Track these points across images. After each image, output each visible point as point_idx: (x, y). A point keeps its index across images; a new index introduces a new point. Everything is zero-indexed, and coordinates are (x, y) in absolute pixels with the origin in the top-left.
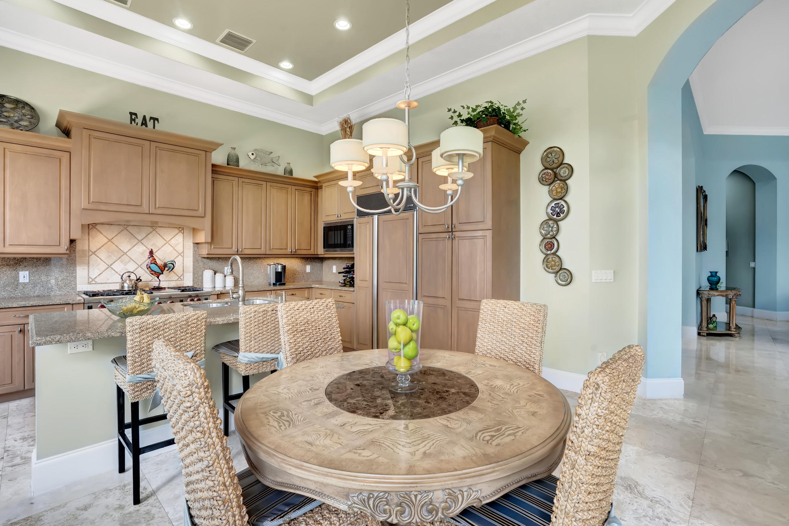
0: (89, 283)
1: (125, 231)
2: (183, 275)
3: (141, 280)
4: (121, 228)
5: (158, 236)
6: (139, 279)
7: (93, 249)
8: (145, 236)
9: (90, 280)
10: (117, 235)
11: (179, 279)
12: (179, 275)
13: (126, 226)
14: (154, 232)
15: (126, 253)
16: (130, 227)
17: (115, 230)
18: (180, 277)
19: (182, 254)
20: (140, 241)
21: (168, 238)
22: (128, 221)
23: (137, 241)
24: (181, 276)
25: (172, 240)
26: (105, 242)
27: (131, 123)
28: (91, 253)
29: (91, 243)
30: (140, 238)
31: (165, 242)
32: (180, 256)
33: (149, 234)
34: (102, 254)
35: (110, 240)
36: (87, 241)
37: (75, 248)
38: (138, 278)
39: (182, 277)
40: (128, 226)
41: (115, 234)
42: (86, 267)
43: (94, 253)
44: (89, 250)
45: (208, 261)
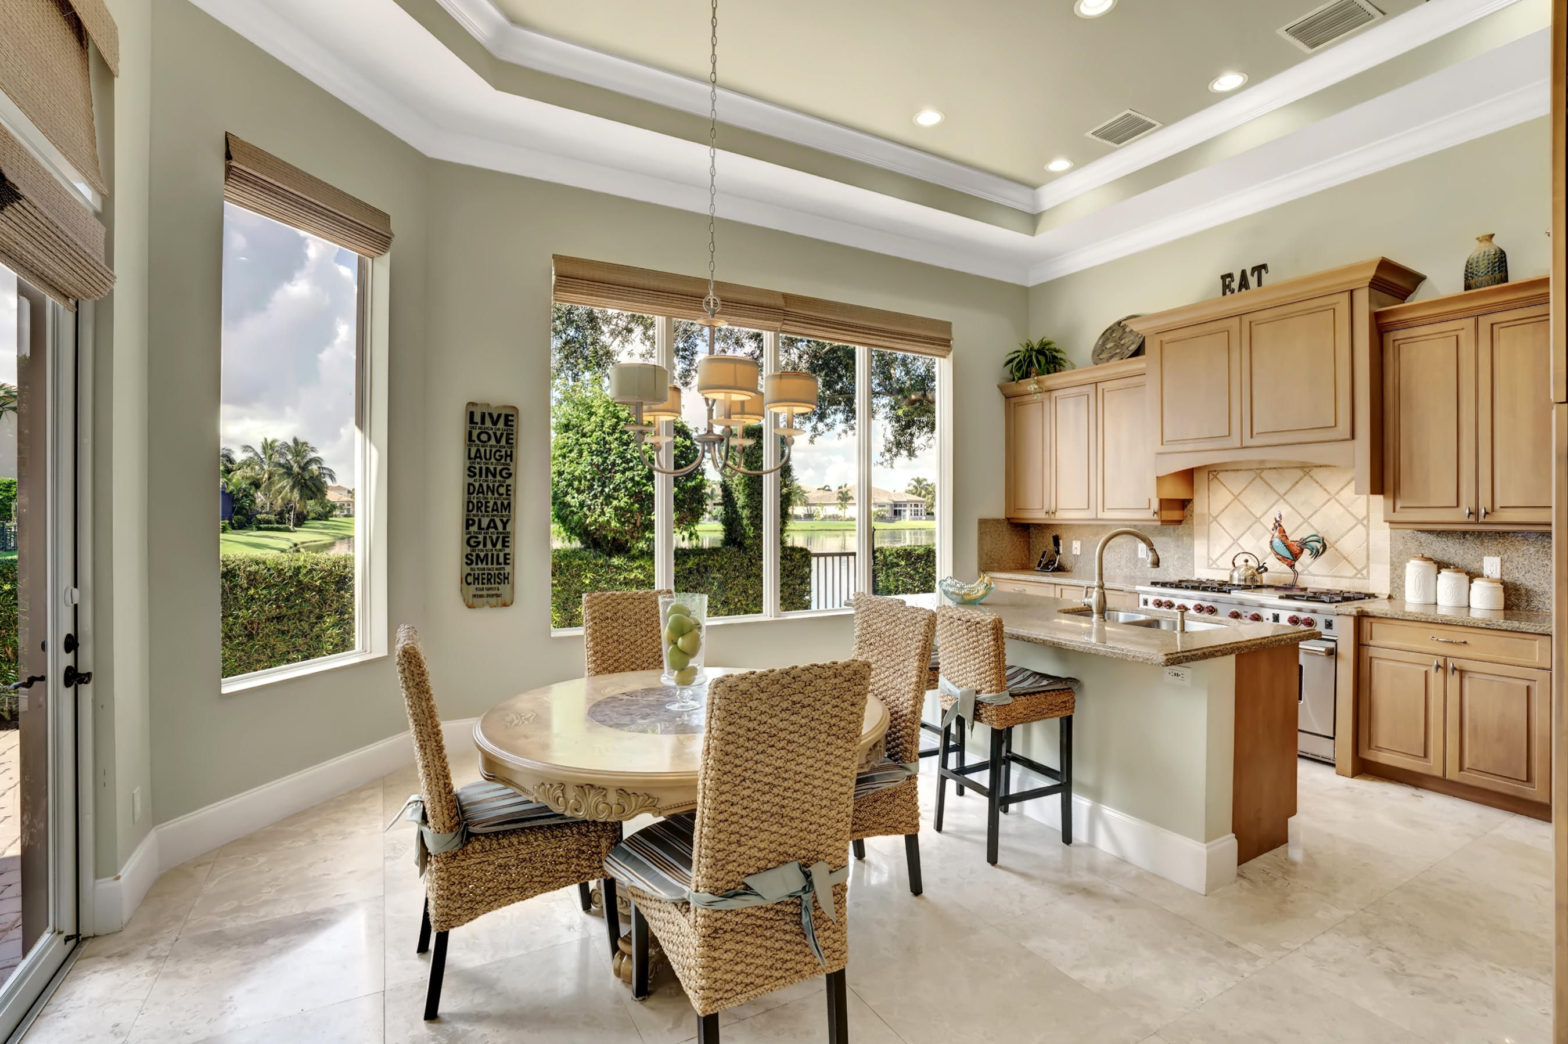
0: (1209, 567)
1: (1258, 480)
2: (1367, 566)
3: (1266, 570)
4: (1252, 474)
5: (1315, 484)
6: (1263, 567)
7: (1214, 513)
8: (1290, 486)
9: (1211, 562)
10: (1246, 487)
11: (1359, 576)
12: (1359, 567)
13: (1259, 472)
14: (1307, 478)
15: (1260, 518)
16: (1265, 472)
17: (1244, 477)
18: (1359, 572)
19: (1365, 522)
20: (1282, 496)
21: (1333, 488)
22: (1262, 462)
23: (1277, 497)
24: (1363, 569)
25: (1342, 492)
26: (1230, 500)
27: (1224, 294)
28: (1211, 519)
29: (1211, 502)
30: (1282, 491)
31: (1327, 497)
32: (1360, 526)
33: (1297, 483)
34: (1225, 521)
35: (1236, 497)
36: (1207, 500)
37: (1193, 511)
38: (1261, 565)
39: (1365, 572)
40: (1262, 469)
41: (1244, 486)
42: (1206, 542)
43: (1215, 518)
44: (1210, 514)
45: (1432, 537)
